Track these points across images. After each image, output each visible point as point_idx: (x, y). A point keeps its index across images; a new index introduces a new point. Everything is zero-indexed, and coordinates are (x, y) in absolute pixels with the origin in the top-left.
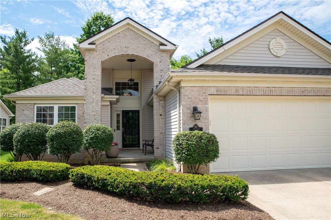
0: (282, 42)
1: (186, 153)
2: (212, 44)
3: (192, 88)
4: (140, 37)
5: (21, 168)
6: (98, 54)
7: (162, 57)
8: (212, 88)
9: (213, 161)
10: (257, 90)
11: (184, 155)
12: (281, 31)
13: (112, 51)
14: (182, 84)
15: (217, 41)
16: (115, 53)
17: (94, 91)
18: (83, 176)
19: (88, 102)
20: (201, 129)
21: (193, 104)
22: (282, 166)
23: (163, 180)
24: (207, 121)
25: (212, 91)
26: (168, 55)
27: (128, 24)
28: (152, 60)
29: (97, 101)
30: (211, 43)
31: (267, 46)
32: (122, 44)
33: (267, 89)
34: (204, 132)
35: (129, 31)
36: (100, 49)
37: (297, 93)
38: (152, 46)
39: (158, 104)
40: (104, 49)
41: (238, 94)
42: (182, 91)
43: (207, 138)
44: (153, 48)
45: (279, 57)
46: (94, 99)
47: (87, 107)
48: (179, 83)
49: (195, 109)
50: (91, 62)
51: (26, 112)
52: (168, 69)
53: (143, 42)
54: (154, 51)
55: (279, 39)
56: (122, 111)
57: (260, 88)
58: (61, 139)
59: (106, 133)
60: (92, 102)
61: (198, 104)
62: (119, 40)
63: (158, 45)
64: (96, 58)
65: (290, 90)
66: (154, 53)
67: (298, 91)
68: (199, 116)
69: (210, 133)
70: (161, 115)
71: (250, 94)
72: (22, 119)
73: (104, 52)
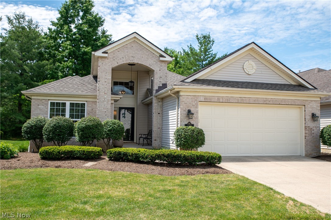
0: (253, 63)
1: (184, 141)
2: (199, 41)
3: (188, 96)
4: (144, 49)
5: (66, 150)
6: (109, 61)
7: (161, 66)
8: (201, 97)
9: (201, 147)
10: (232, 99)
11: (182, 142)
12: (252, 55)
13: (121, 59)
14: (181, 94)
15: (204, 37)
16: (123, 61)
17: (106, 92)
18: (119, 153)
19: (100, 100)
20: (193, 125)
21: (188, 107)
22: (249, 154)
23: (175, 153)
24: (197, 120)
25: (202, 99)
26: (166, 65)
27: (135, 37)
28: (153, 69)
29: (108, 100)
30: (198, 39)
31: (242, 66)
32: (129, 54)
33: (240, 98)
34: (196, 128)
35: (135, 43)
36: (111, 57)
37: (260, 102)
38: (153, 57)
39: (157, 104)
40: (114, 57)
41: (220, 101)
42: (181, 99)
43: (198, 131)
44: (154, 58)
45: (250, 75)
46: (105, 98)
47: (99, 105)
48: (178, 92)
49: (189, 111)
50: (103, 68)
51: (41, 107)
52: (166, 76)
53: (146, 53)
54: (155, 61)
55: (251, 62)
56: (119, 107)
57: (235, 98)
58: (89, 130)
59: (120, 127)
60: (103, 101)
61: (191, 108)
62: (127, 51)
63: (159, 56)
64: (107, 65)
65: (256, 99)
66: (155, 62)
67: (262, 101)
68: (192, 116)
69: (199, 128)
70: (159, 114)
71: (228, 102)
72: (37, 112)
73: (114, 60)
